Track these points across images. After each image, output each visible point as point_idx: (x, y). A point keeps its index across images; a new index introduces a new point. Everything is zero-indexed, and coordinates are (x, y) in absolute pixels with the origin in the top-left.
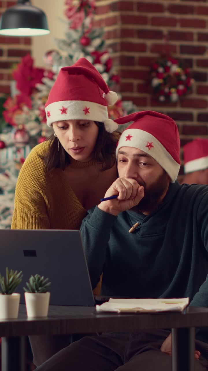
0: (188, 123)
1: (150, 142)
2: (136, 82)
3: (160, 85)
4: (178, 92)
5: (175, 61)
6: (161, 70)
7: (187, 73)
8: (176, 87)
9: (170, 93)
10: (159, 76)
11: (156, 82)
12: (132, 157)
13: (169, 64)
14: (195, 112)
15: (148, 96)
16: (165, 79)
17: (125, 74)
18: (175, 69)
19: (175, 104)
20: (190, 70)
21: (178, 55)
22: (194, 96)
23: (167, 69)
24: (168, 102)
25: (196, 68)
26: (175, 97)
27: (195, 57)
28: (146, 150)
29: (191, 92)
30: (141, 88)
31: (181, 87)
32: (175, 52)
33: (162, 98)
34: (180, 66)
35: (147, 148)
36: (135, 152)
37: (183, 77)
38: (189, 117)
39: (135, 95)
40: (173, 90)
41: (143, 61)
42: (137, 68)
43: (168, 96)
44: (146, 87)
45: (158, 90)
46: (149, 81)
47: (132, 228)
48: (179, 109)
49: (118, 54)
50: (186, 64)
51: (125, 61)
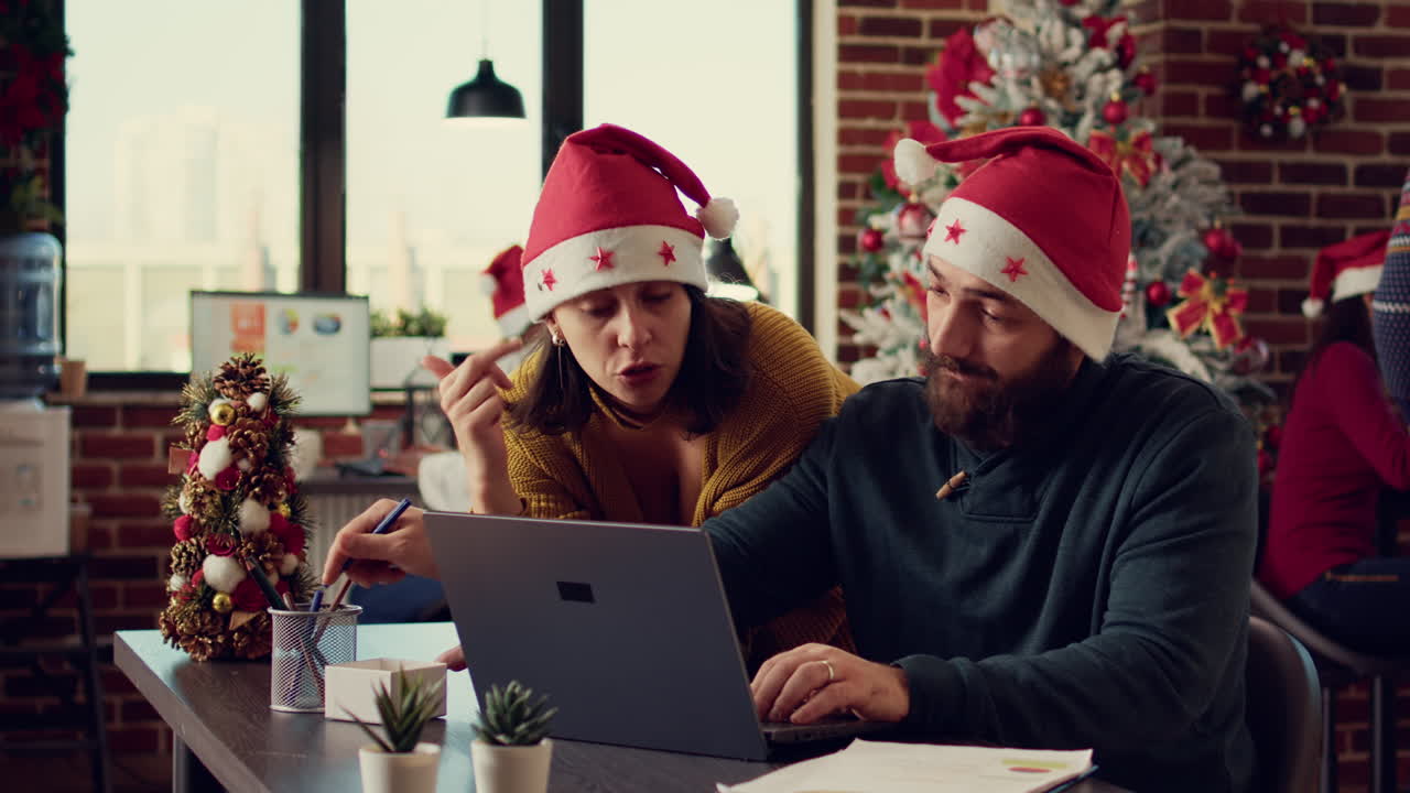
0: (1334, 190)
1: (1015, 259)
2: (1202, 92)
3: (1261, 97)
4: (1306, 114)
5: (1298, 42)
6: (1264, 62)
7: (1327, 71)
8: (1301, 102)
9: (1287, 117)
10: (1258, 76)
11: (1251, 90)
12: (960, 292)
13: (1284, 47)
14: (1351, 162)
15: (1234, 125)
16: (1272, 84)
17: (1176, 73)
18: (1299, 59)
19: (1300, 145)
20: (1337, 62)
21: (1308, 27)
22: (1349, 124)
23: (1279, 60)
24: (1282, 139)
25: (1351, 58)
26: (1297, 126)
27: (1350, 32)
28: (1001, 283)
29: (1341, 114)
30: (1215, 107)
31: (1314, 103)
32: (1302, 20)
33: (1267, 130)
34: (1310, 54)
35: (1006, 277)
36: (969, 282)
37: (1320, 80)
38: (1337, 174)
39: (1203, 121)
40: (1293, 110)
41: (1221, 42)
42: (1208, 57)
43: (1281, 124)
44: (1228, 104)
45: (1257, 111)
46: (1236, 90)
47: (945, 487)
48: (1310, 156)
49: (1159, 26)
50: (1324, 50)
51: (1176, 41)
